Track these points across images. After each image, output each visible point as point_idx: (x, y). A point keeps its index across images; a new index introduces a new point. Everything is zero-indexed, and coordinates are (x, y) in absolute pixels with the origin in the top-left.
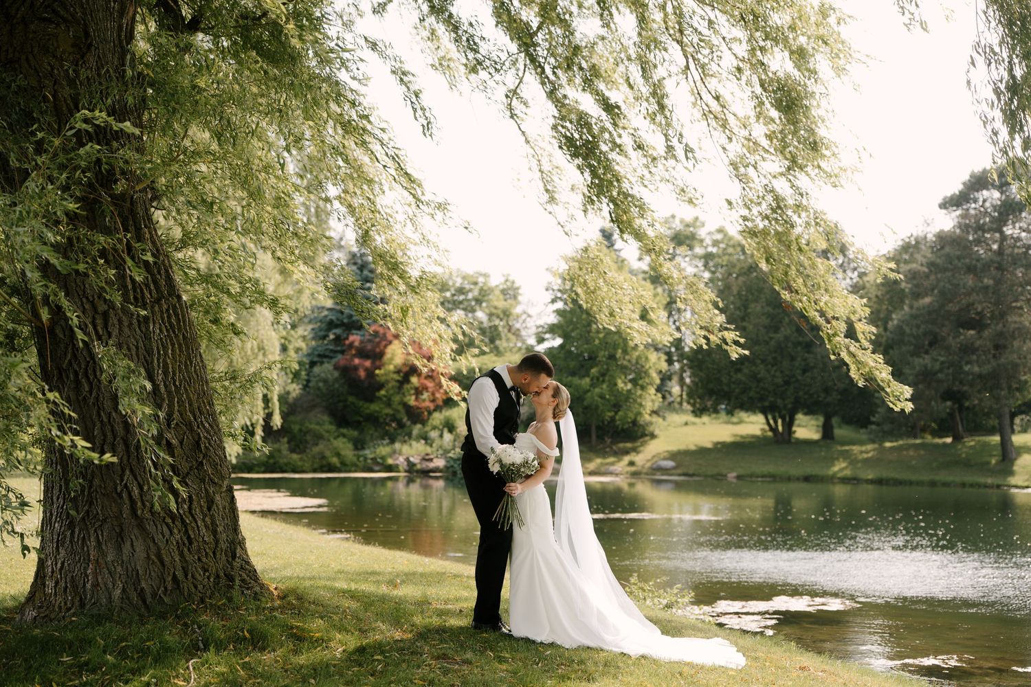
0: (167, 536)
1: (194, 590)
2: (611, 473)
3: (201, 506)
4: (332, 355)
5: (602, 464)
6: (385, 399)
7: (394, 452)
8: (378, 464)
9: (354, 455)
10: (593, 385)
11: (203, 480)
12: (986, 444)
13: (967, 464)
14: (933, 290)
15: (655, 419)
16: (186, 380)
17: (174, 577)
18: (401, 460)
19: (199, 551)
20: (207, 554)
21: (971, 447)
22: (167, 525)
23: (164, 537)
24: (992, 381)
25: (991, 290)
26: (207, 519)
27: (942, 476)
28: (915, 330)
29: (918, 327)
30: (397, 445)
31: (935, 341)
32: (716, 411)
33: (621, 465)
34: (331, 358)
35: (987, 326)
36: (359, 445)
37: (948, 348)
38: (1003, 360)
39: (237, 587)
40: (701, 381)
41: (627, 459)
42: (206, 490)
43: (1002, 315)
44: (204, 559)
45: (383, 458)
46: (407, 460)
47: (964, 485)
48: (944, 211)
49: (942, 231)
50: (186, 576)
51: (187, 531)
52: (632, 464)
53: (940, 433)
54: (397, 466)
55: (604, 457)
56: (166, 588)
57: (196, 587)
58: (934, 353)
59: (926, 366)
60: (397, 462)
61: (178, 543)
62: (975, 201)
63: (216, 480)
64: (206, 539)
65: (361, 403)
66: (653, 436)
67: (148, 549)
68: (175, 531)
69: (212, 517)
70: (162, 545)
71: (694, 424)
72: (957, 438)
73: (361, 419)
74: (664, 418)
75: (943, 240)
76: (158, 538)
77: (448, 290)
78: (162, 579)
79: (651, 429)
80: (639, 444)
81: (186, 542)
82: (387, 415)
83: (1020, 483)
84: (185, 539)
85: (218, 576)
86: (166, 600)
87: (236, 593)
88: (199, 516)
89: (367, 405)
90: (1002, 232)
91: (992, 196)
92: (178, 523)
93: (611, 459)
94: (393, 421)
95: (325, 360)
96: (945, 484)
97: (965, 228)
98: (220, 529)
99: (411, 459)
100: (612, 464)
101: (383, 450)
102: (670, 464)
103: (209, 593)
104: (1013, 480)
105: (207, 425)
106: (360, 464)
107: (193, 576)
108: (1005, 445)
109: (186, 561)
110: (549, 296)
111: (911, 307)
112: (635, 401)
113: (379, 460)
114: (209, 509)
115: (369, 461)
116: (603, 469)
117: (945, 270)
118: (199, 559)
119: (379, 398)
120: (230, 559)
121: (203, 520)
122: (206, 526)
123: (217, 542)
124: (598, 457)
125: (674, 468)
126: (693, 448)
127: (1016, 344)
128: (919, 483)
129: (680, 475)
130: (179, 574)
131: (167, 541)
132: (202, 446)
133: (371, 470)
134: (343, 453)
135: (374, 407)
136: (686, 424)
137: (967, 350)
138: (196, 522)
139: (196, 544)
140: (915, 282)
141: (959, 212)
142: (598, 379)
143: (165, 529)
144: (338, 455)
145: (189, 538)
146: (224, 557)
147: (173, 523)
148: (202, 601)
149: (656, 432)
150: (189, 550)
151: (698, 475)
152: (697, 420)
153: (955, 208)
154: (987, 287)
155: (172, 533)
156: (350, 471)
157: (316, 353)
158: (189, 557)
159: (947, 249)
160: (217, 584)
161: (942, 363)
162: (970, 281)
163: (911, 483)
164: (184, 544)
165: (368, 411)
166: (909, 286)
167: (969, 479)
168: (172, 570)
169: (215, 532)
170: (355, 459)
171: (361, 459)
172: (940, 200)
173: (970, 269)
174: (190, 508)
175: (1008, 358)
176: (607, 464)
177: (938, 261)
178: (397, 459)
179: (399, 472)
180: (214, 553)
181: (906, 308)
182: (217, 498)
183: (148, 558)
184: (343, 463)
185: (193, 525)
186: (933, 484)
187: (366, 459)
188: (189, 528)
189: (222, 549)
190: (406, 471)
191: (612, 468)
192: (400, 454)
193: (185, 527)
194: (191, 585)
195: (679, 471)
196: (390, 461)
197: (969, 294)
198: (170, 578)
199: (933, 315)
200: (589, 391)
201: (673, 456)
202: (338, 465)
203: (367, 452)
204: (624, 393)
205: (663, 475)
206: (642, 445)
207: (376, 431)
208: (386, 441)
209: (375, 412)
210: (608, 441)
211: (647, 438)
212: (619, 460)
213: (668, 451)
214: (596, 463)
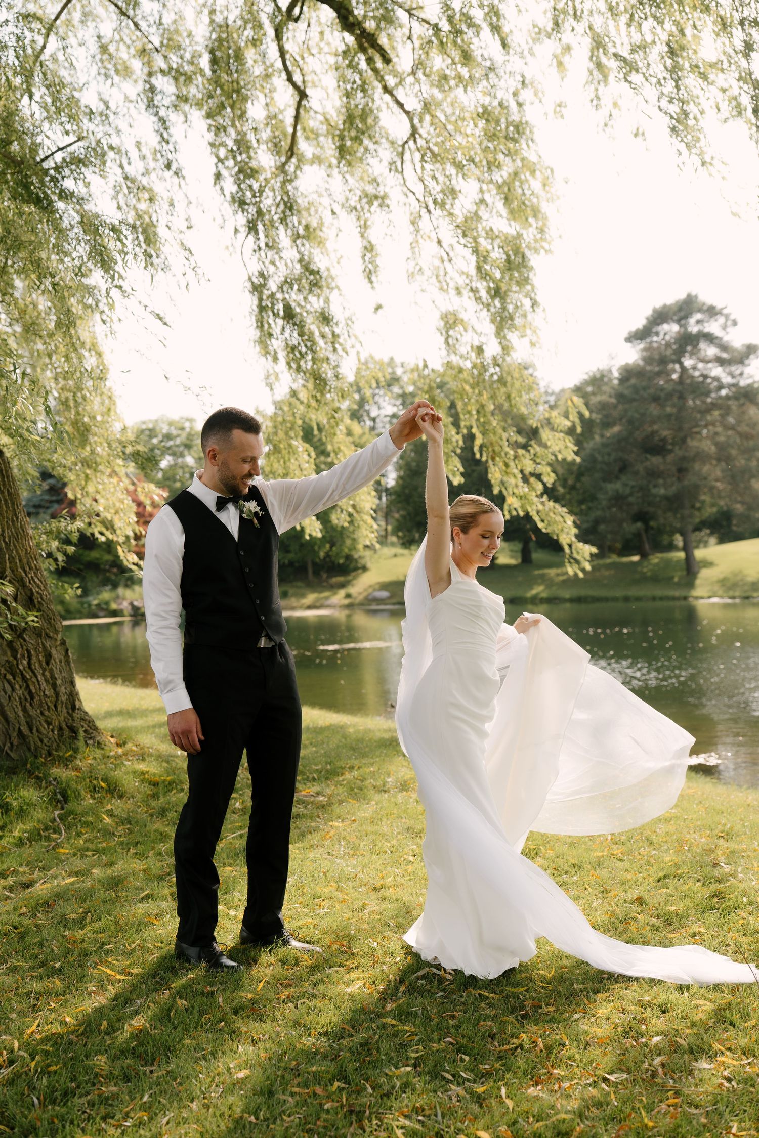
0: (9, 693)
1: (40, 744)
2: (329, 606)
3: (40, 661)
4: (47, 505)
5: (318, 600)
6: (104, 546)
7: (118, 597)
8: (102, 609)
9: (79, 603)
11: (39, 635)
12: (668, 562)
13: (656, 579)
14: (621, 419)
15: (368, 553)
16: (14, 537)
17: (20, 731)
18: (125, 605)
19: (41, 705)
20: (48, 707)
21: (657, 564)
22: (9, 682)
23: (6, 693)
24: (675, 503)
25: (673, 418)
26: (47, 673)
27: (633, 592)
28: (606, 458)
29: (609, 454)
30: (121, 591)
31: (624, 468)
33: (339, 598)
34: (48, 508)
35: (671, 451)
37: (636, 473)
38: (686, 482)
39: (81, 738)
40: (409, 514)
41: (342, 593)
42: (43, 644)
43: (684, 441)
44: (46, 713)
45: (107, 603)
46: (131, 604)
47: (654, 599)
48: (629, 345)
49: (627, 364)
50: (31, 730)
51: (28, 687)
52: (348, 596)
53: (627, 550)
54: (122, 611)
55: (320, 592)
56: (12, 744)
57: (41, 741)
58: (624, 478)
59: (617, 491)
60: (122, 607)
61: (20, 698)
62: (657, 334)
63: (51, 634)
64: (47, 693)
66: (365, 569)
68: (17, 687)
69: (51, 671)
70: (5, 702)
71: (402, 555)
72: (644, 556)
73: (82, 567)
74: (376, 552)
75: (628, 373)
77: (156, 436)
78: (8, 736)
79: (362, 562)
80: (350, 578)
81: (28, 697)
82: (107, 561)
83: (706, 594)
84: (26, 694)
85: (61, 729)
86: (12, 754)
87: (81, 744)
88: (39, 671)
89: (87, 553)
90: (681, 364)
91: (671, 329)
92: (19, 679)
93: (326, 594)
94: (114, 567)
95: (41, 511)
96: (638, 599)
97: (648, 360)
98: (59, 682)
99: (136, 603)
100: (327, 598)
101: (106, 595)
102: (384, 594)
103: (55, 745)
104: (696, 593)
105: (36, 580)
106: (85, 611)
107: (38, 731)
108: (689, 559)
109: (30, 716)
111: (602, 436)
112: (348, 537)
113: (104, 607)
114: (48, 663)
115: (93, 608)
116: (318, 604)
117: (634, 400)
118: (42, 713)
120: (70, 711)
121: (43, 675)
122: (46, 681)
123: (57, 695)
124: (314, 591)
125: (389, 598)
127: (697, 466)
128: (615, 599)
129: (394, 604)
130: (25, 730)
131: (9, 697)
132: (36, 601)
133: (95, 616)
134: (67, 601)
135: (94, 555)
136: (395, 556)
137: (653, 474)
138: (36, 677)
139: (37, 698)
140: (605, 412)
141: (642, 346)
143: (6, 685)
144: (63, 603)
145: (30, 693)
146: (65, 710)
147: (14, 679)
148: (50, 754)
149: (369, 565)
150: (31, 704)
152: (406, 552)
153: (639, 341)
154: (669, 416)
155: (13, 689)
156: (75, 618)
157: (31, 504)
158: (32, 712)
159: (633, 381)
160: (61, 735)
161: (633, 487)
162: (654, 410)
163: (606, 600)
164: (26, 699)
165: (88, 559)
166: (599, 416)
167: (659, 592)
168: (17, 726)
169: (54, 686)
170: (79, 606)
171: (86, 606)
172: (626, 335)
173: (656, 399)
174: (29, 663)
175: (690, 479)
176: (322, 598)
177: (626, 392)
178: (121, 604)
179: (123, 616)
180: (55, 706)
181: (597, 438)
182: (54, 652)
184: (68, 611)
185: (34, 679)
186: (627, 599)
187: (90, 605)
188: (30, 683)
189: (62, 702)
190: (131, 616)
191: (329, 602)
192: (124, 599)
193: (26, 682)
194: (37, 739)
195: (394, 601)
196: (114, 606)
197: (653, 422)
198: (15, 734)
199: (620, 443)
203: (90, 598)
204: (339, 529)
205: (378, 605)
206: (355, 578)
207: (98, 577)
208: (108, 588)
209: (97, 559)
210: (325, 576)
211: (360, 571)
212: (335, 594)
213: (379, 583)
214: (311, 598)
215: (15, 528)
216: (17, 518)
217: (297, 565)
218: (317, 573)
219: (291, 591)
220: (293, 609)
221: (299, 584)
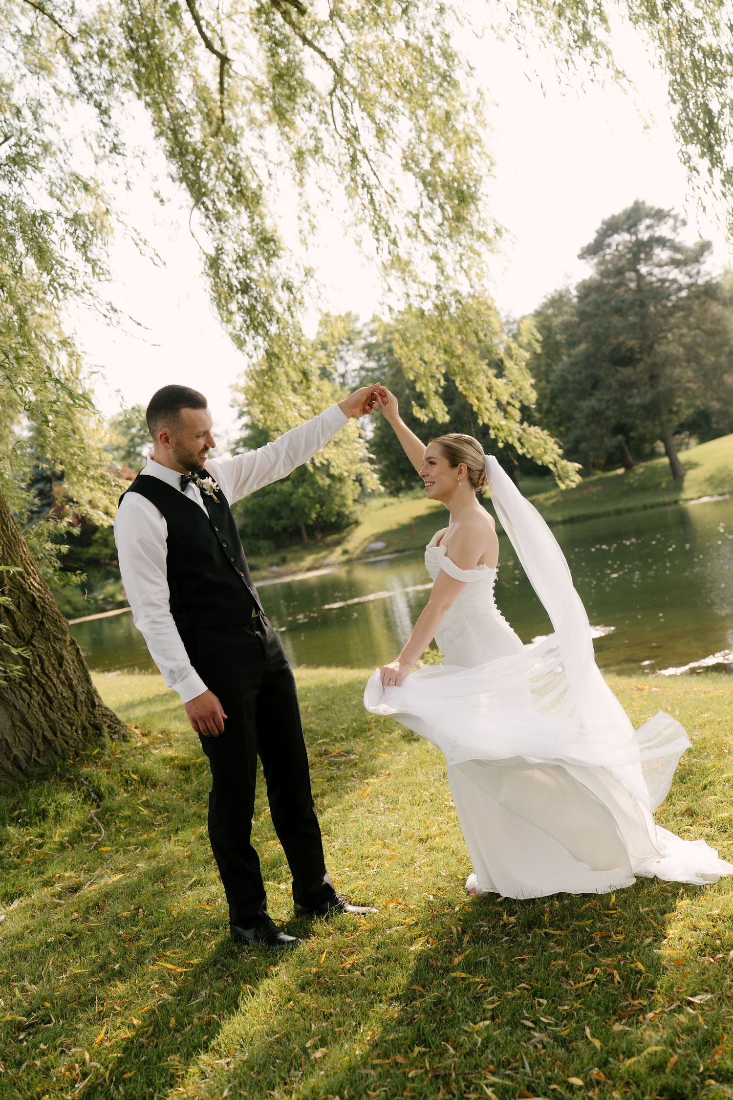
0: (27, 701)
1: (66, 745)
2: (328, 565)
3: (52, 665)
5: (316, 561)
6: (101, 541)
8: (109, 603)
9: (84, 599)
10: (296, 487)
11: (47, 639)
12: (653, 471)
13: (644, 488)
14: (586, 337)
15: (358, 508)
16: (7, 545)
17: (44, 736)
19: (60, 708)
20: (69, 709)
21: (643, 474)
22: (25, 689)
23: (24, 702)
24: (651, 410)
25: (638, 327)
26: (61, 675)
27: (624, 504)
28: (577, 377)
29: (579, 373)
31: (596, 384)
32: (411, 488)
33: (336, 555)
35: (640, 360)
36: (86, 587)
37: (609, 387)
38: (660, 388)
39: (106, 734)
40: (392, 463)
41: (339, 550)
42: (53, 647)
43: (651, 347)
44: (67, 715)
45: (113, 596)
47: (645, 507)
48: (583, 261)
49: (584, 281)
50: (55, 734)
51: (45, 692)
52: (345, 552)
53: (611, 463)
55: (318, 553)
56: (38, 750)
57: (67, 743)
58: (598, 394)
59: (593, 408)
61: (39, 704)
62: (609, 246)
63: (60, 636)
64: (65, 695)
65: (79, 549)
66: (357, 523)
67: (11, 717)
68: (34, 693)
69: (65, 672)
70: (24, 710)
71: (392, 504)
72: (628, 467)
74: (365, 505)
75: (587, 290)
76: (19, 704)
77: (134, 426)
78: (33, 743)
79: (354, 517)
80: (344, 534)
81: (46, 702)
82: (106, 555)
83: (695, 495)
84: (44, 699)
85: (84, 728)
86: (41, 761)
87: (107, 740)
88: (53, 675)
89: (85, 550)
90: (637, 271)
91: (621, 239)
92: (35, 685)
93: (323, 554)
96: (630, 510)
97: (604, 274)
98: (75, 682)
100: (325, 557)
101: (110, 588)
102: (380, 545)
103: (81, 745)
104: (685, 495)
105: (36, 585)
106: (93, 607)
107: (62, 733)
108: (674, 463)
109: (52, 720)
110: (235, 412)
111: (569, 356)
112: (336, 495)
113: (110, 600)
114: (61, 665)
115: (100, 602)
116: (317, 565)
117: (596, 315)
118: (63, 716)
119: (96, 541)
120: (91, 709)
121: (58, 677)
122: (62, 683)
123: (75, 695)
124: (311, 554)
125: (385, 548)
126: (395, 527)
127: (668, 371)
128: (607, 514)
129: (391, 553)
130: (49, 734)
131: (28, 705)
132: (39, 605)
133: (104, 610)
134: (73, 599)
135: (92, 551)
136: (385, 506)
137: (626, 385)
138: (51, 680)
139: (56, 702)
140: (569, 332)
141: (596, 260)
142: (298, 481)
143: (24, 694)
144: (69, 602)
145: (48, 697)
146: (85, 709)
147: (30, 686)
148: (77, 755)
149: (361, 519)
150: (51, 709)
151: (409, 550)
152: (394, 500)
153: (592, 256)
154: (634, 325)
155: (31, 697)
156: (84, 616)
158: (53, 716)
159: (593, 296)
160: (85, 735)
161: (608, 401)
162: (617, 321)
163: (598, 516)
164: (45, 705)
165: (87, 556)
166: (564, 337)
167: (649, 500)
168: (41, 732)
169: (71, 687)
170: (86, 603)
171: (92, 601)
172: (579, 252)
173: (618, 311)
174: (42, 668)
175: (663, 385)
176: (321, 559)
177: (588, 309)
180: (75, 707)
181: (565, 358)
182: (65, 653)
183: (14, 725)
184: (76, 610)
185: (50, 683)
186: (618, 512)
187: (96, 601)
188: (46, 688)
189: (81, 701)
191: (328, 561)
193: (42, 687)
194: (62, 742)
195: (390, 550)
196: (120, 598)
197: (619, 334)
198: (40, 740)
199: (589, 360)
200: (291, 494)
201: (379, 537)
202: (71, 612)
203: (95, 594)
204: (326, 488)
205: (376, 556)
206: (349, 534)
207: (99, 572)
208: (111, 581)
209: (96, 555)
210: (319, 536)
211: (353, 526)
212: (332, 552)
213: (373, 535)
214: (309, 560)
215: (6, 536)
216: (7, 527)
217: (290, 530)
218: (311, 535)
219: (289, 556)
220: (294, 573)
221: (296, 548)
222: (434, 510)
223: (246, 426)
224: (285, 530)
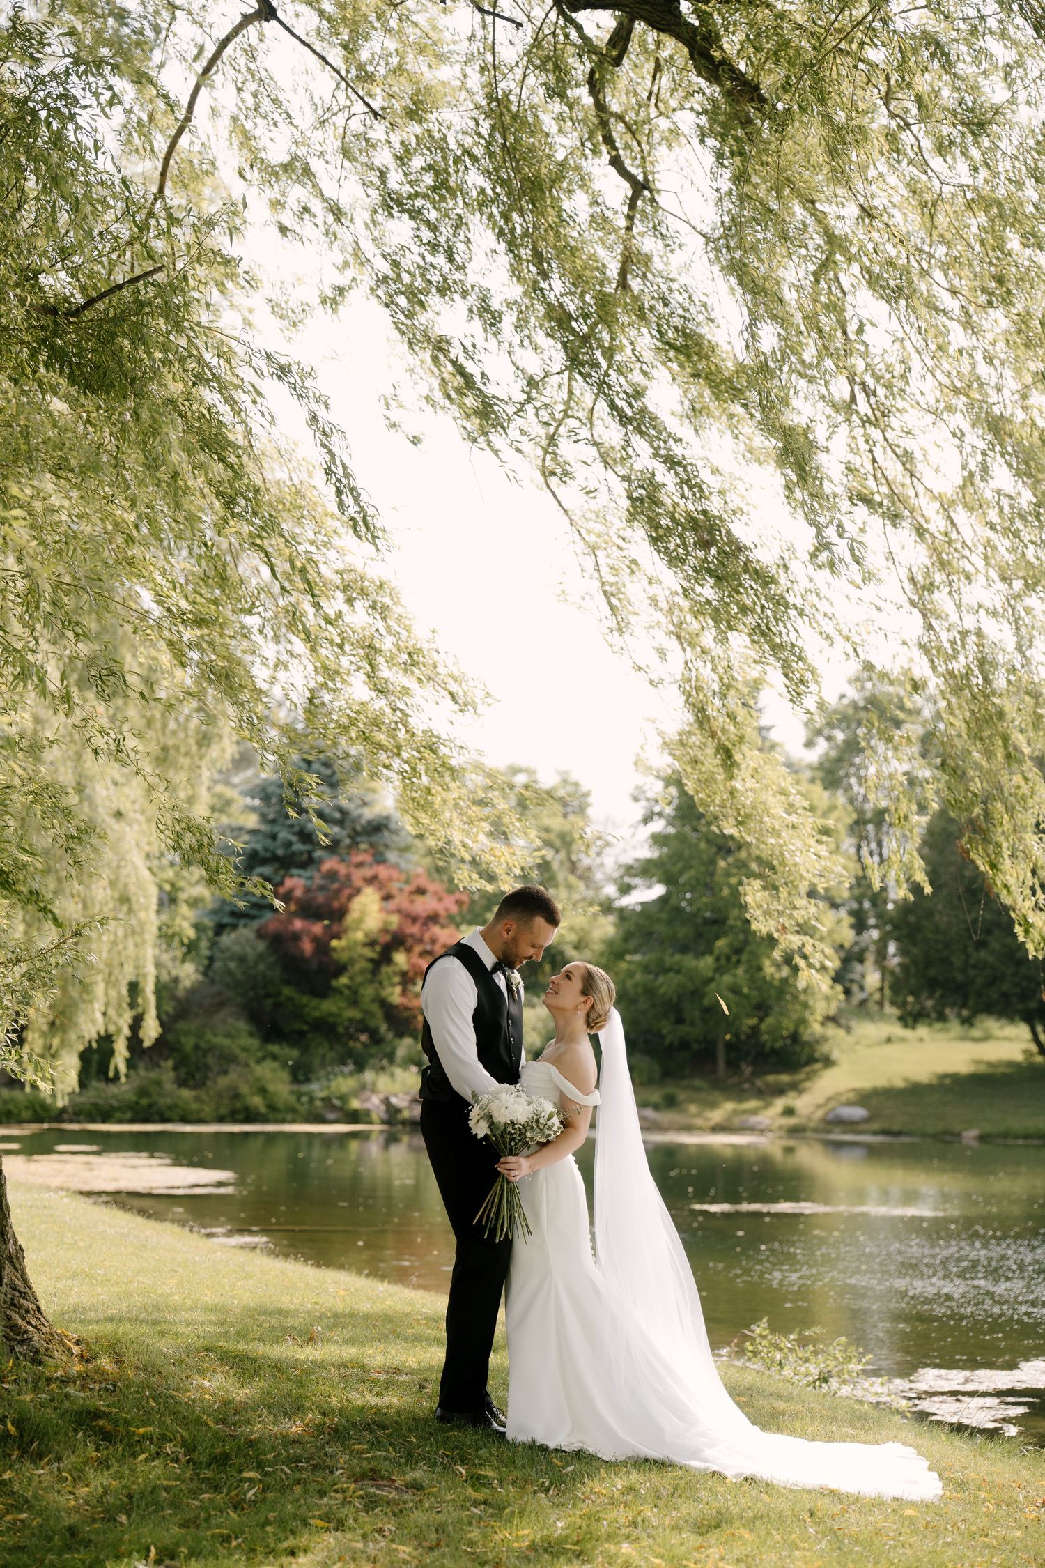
2: (752, 1129)
4: (254, 912)
5: (735, 1113)
6: (347, 992)
7: (363, 1087)
8: (334, 1108)
9: (292, 1092)
10: (719, 970)
15: (832, 1031)
18: (374, 1103)
30: (368, 1075)
32: (942, 1018)
33: (771, 1114)
34: (253, 918)
36: (300, 1074)
40: (914, 962)
41: (780, 1103)
45: (343, 1098)
46: (386, 1101)
52: (789, 1111)
54: (367, 1113)
55: (740, 1100)
60: (368, 1105)
65: (305, 999)
66: (828, 1062)
71: (903, 1040)
73: (305, 1028)
74: (848, 1030)
79: (824, 1049)
80: (801, 1076)
82: (350, 1020)
89: (315, 1002)
93: (752, 1104)
94: (363, 1031)
95: (242, 922)
99: (394, 1100)
100: (754, 1112)
101: (343, 1083)
102: (858, 1112)
106: (303, 1109)
110: (639, 810)
112: (796, 998)
113: (336, 1102)
115: (318, 1103)
116: (737, 1121)
119: (337, 991)
124: (729, 1099)
125: (866, 1120)
126: (899, 1083)
129: (875, 1133)
133: (321, 1120)
134: (271, 1088)
135: (328, 1006)
136: (889, 1040)
142: (728, 959)
144: (263, 1091)
149: (835, 1055)
151: (909, 1134)
152: (907, 1033)
156: (283, 1121)
157: (227, 909)
165: (316, 1014)
170: (293, 1099)
171: (304, 1099)
176: (745, 1112)
178: (368, 1099)
179: (370, 1123)
184: (272, 1107)
187: (312, 1099)
190: (383, 1122)
191: (753, 1120)
192: (374, 1090)
195: (875, 1126)
196: (355, 1104)
200: (711, 980)
201: (865, 1098)
202: (263, 1110)
203: (315, 1086)
204: (776, 983)
205: (845, 1132)
206: (809, 1078)
207: (331, 1048)
208: (350, 1067)
209: (330, 1014)
210: (747, 1070)
211: (818, 1066)
212: (767, 1106)
213: (854, 1090)
214: (724, 1110)
217: (695, 1046)
218: (733, 1065)
219: (682, 1096)
220: (689, 1128)
221: (698, 1082)
222: (982, 1069)
223: (658, 839)
224: (684, 1045)
